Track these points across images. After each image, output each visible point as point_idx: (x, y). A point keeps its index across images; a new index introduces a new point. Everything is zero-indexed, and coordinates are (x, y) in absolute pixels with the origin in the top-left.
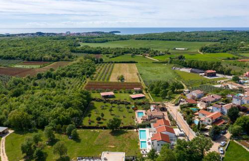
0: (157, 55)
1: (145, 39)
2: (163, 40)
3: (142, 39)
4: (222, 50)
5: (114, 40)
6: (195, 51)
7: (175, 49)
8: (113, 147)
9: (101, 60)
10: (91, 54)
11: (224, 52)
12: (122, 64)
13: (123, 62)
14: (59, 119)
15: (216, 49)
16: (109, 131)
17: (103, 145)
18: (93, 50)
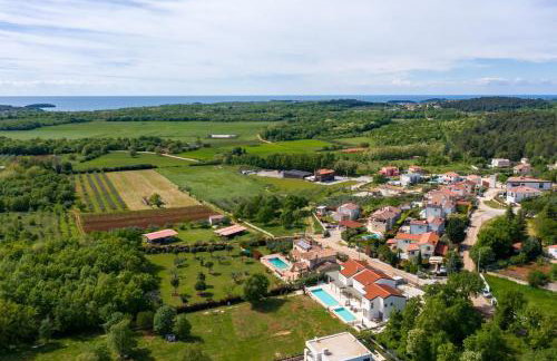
0: (184, 151)
1: (129, 120)
2: (171, 120)
3: (124, 120)
4: (304, 135)
5: (55, 124)
6: (253, 138)
7: (210, 137)
8: (288, 333)
9: (68, 167)
10: (24, 154)
11: (309, 137)
12: (123, 173)
13: (122, 169)
14: (118, 302)
15: (293, 134)
16: (246, 306)
17: (261, 335)
18: (28, 147)
